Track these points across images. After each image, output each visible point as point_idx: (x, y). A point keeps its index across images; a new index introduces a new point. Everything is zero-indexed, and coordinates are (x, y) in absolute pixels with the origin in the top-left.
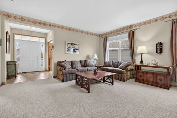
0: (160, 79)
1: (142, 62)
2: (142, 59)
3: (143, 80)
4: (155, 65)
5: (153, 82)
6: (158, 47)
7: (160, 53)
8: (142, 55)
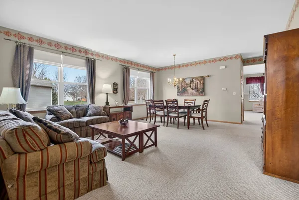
0: (127, 117)
2: (107, 100)
6: (115, 87)
7: (117, 93)
8: (107, 95)
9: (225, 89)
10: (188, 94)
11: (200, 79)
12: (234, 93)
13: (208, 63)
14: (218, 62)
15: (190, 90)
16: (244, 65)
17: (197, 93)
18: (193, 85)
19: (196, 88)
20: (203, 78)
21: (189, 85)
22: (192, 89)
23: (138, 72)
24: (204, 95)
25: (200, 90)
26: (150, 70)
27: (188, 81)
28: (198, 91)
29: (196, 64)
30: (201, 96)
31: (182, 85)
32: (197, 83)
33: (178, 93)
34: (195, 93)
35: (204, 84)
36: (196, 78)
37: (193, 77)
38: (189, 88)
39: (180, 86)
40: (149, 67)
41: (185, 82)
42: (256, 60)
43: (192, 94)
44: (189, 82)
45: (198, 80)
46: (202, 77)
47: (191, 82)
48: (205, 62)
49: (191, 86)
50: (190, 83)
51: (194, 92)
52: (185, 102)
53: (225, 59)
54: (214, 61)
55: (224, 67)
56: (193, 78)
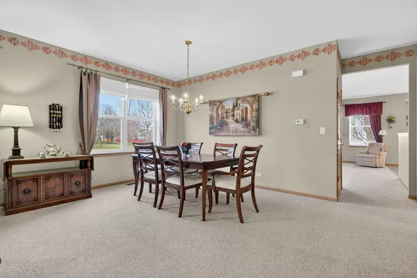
0: (76, 184)
1: (16, 152)
2: (16, 144)
3: (36, 200)
4: (55, 155)
5: (62, 195)
6: (54, 113)
7: (59, 128)
8: (16, 132)
9: (301, 122)
10: (229, 131)
11: (251, 100)
12: (322, 131)
13: (267, 66)
14: (287, 63)
15: (232, 125)
16: (343, 72)
17: (246, 129)
18: (238, 113)
19: (244, 119)
20: (257, 98)
21: (231, 114)
22: (237, 121)
23: (127, 86)
24: (260, 134)
25: (252, 124)
26: (159, 84)
27: (229, 105)
28: (247, 125)
29: (243, 69)
30: (253, 135)
31: (217, 113)
32: (246, 108)
33: (210, 129)
34: (242, 129)
35: (258, 110)
36: (244, 99)
37: (238, 96)
38: (230, 120)
39: (215, 114)
40: (156, 78)
41: (223, 107)
42: (370, 61)
43: (236, 133)
44: (231, 107)
45: (248, 102)
46: (254, 96)
47: (235, 106)
48: (261, 64)
49: (233, 116)
50: (233, 110)
51: (240, 127)
52: (216, 150)
53: (304, 54)
54: (280, 60)
55: (299, 73)
56: (238, 99)
